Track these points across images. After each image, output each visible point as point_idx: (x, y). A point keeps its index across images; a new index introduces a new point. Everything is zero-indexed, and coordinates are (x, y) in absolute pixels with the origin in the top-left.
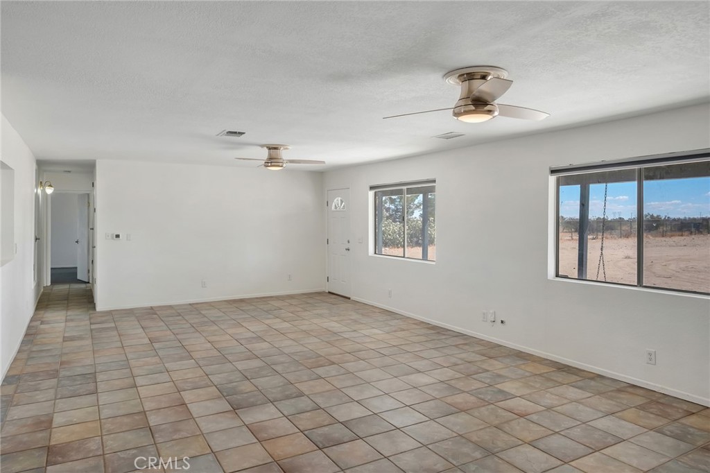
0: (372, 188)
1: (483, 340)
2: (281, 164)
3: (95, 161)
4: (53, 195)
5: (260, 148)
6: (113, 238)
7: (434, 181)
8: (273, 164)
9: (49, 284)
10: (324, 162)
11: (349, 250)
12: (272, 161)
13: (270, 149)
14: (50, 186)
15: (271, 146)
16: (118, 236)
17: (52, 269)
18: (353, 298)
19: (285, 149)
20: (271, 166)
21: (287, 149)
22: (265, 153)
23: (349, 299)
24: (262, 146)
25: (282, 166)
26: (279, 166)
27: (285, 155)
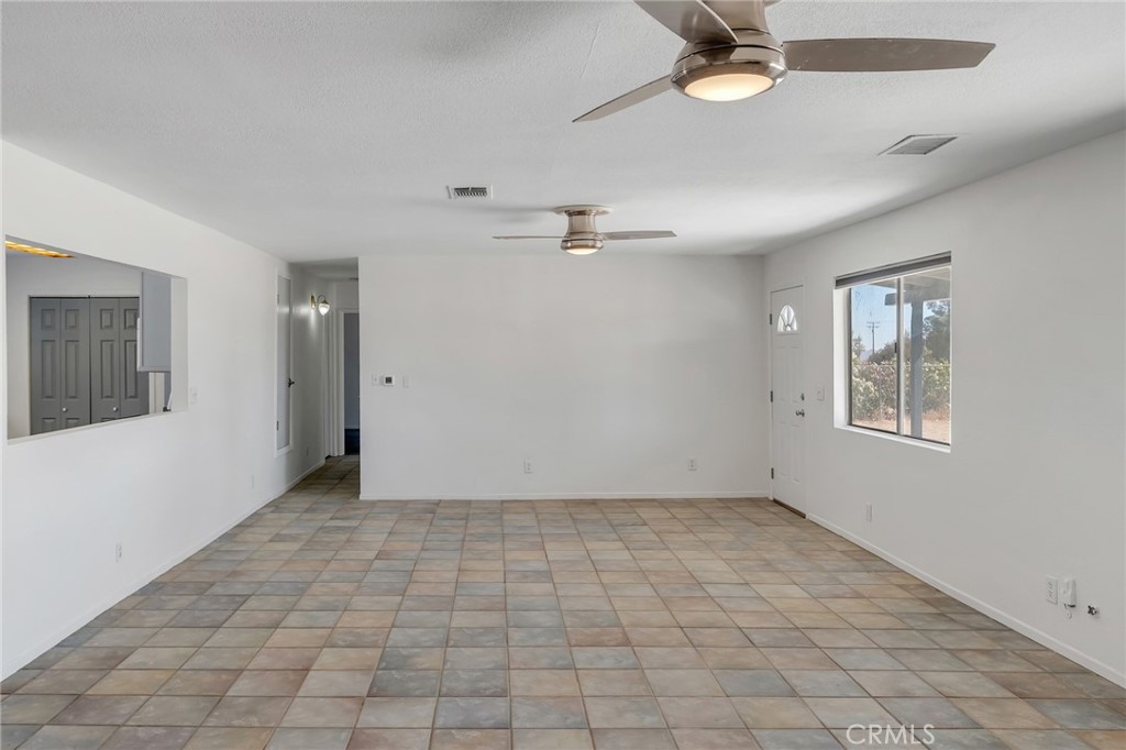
0: (840, 282)
1: (1047, 649)
2: (590, 243)
3: (357, 259)
4: (327, 314)
5: (554, 214)
6: (381, 383)
7: (946, 259)
8: (575, 243)
9: (342, 453)
10: (670, 234)
11: (803, 414)
12: (574, 237)
13: (570, 214)
14: (325, 302)
15: (572, 209)
16: (389, 380)
17: (346, 430)
18: (809, 516)
19: (598, 213)
20: (572, 247)
21: (604, 213)
22: (562, 224)
23: (803, 516)
24: (558, 210)
25: (593, 247)
26: (587, 247)
27: (599, 224)
